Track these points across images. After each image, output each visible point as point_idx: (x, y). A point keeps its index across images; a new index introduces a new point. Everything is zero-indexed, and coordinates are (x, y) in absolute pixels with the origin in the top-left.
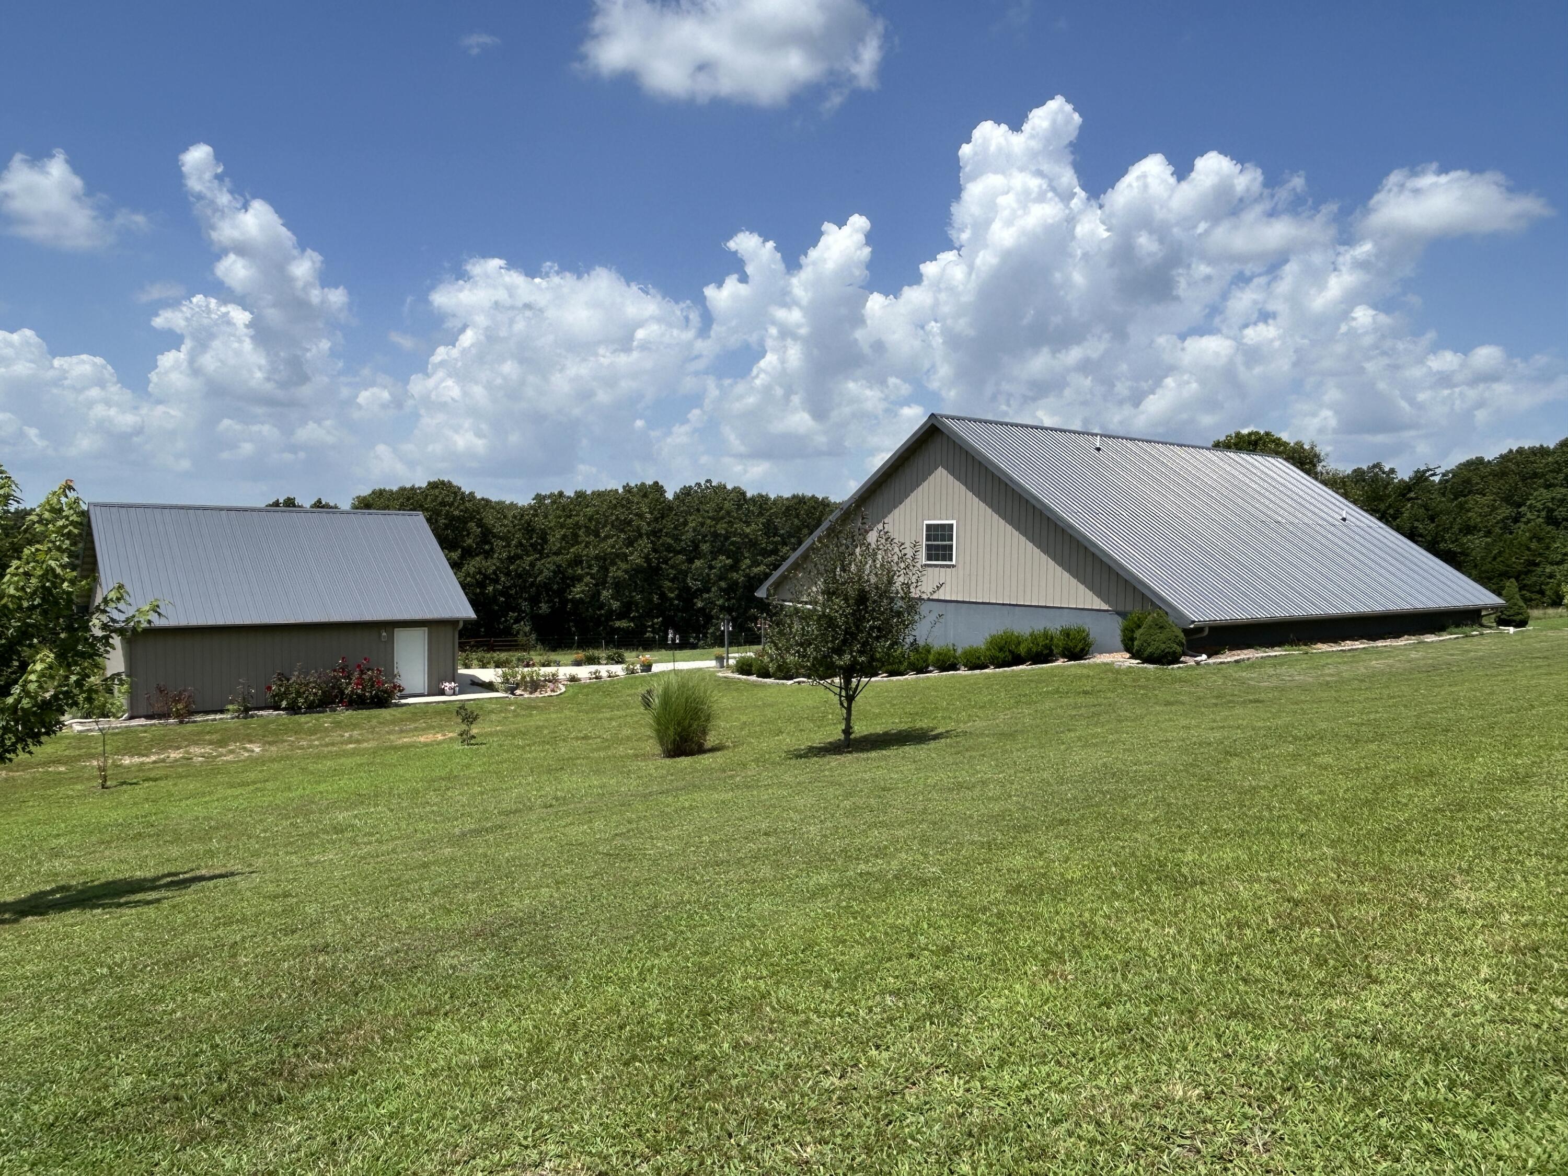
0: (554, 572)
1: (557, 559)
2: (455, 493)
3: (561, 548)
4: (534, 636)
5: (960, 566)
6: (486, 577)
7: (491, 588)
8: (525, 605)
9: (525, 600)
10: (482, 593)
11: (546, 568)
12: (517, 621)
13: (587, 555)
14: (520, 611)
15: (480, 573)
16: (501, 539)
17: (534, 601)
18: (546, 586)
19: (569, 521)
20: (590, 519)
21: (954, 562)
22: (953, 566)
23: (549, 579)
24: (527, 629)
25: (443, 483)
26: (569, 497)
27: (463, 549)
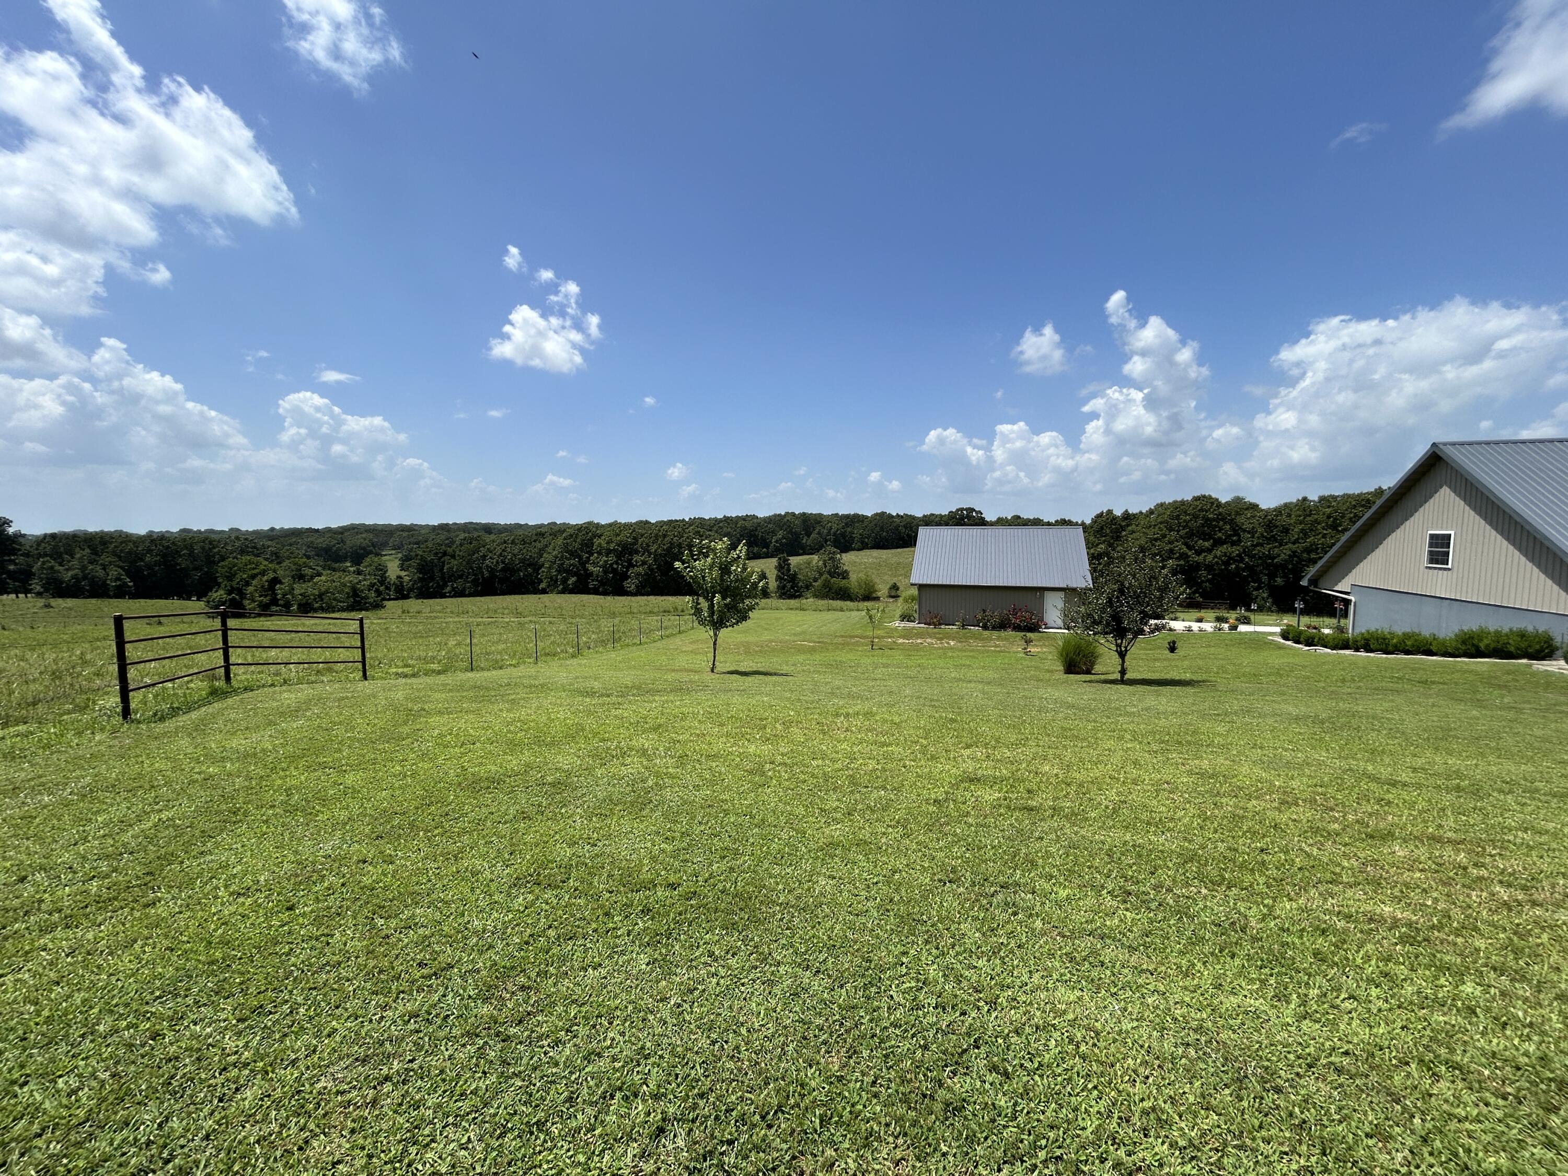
0: (1290, 556)
1: (1294, 547)
2: (1212, 503)
3: (1298, 539)
4: (1270, 600)
5: (1455, 569)
6: (1230, 558)
7: (1234, 566)
8: (1265, 579)
9: (1266, 575)
10: (1226, 569)
11: (1283, 553)
12: (1257, 589)
13: (1322, 544)
14: (1260, 582)
15: (1225, 555)
16: (1249, 532)
17: (1272, 576)
18: (1283, 566)
19: (1308, 519)
20: (1329, 517)
21: (1450, 566)
22: (1449, 569)
23: (1286, 560)
24: (1265, 595)
25: (1204, 496)
26: (1314, 501)
27: (1214, 539)
